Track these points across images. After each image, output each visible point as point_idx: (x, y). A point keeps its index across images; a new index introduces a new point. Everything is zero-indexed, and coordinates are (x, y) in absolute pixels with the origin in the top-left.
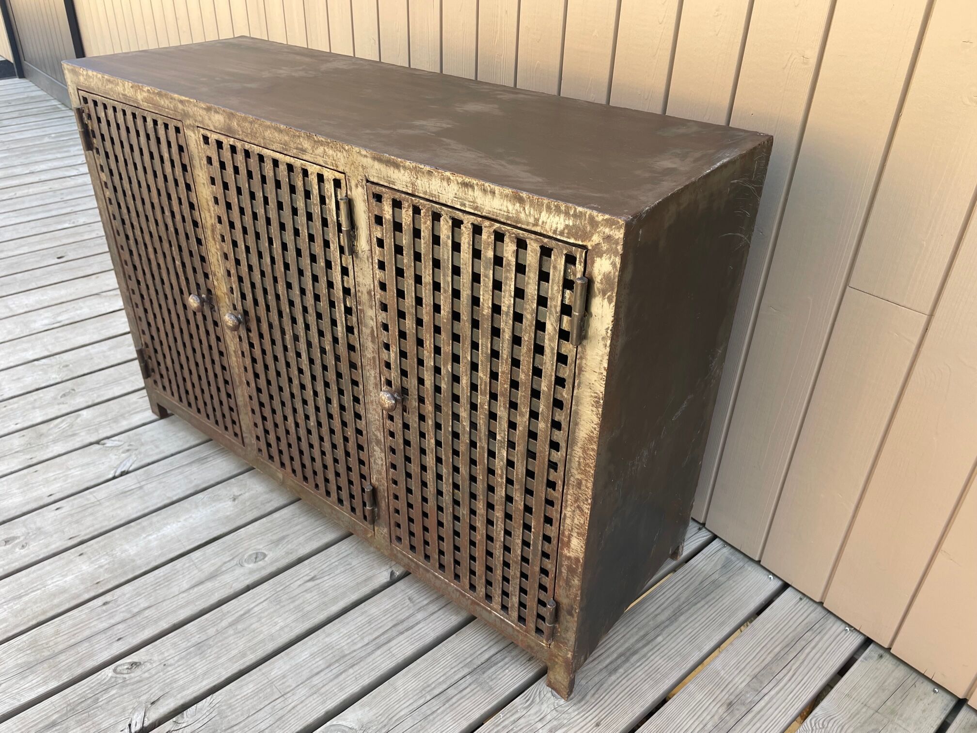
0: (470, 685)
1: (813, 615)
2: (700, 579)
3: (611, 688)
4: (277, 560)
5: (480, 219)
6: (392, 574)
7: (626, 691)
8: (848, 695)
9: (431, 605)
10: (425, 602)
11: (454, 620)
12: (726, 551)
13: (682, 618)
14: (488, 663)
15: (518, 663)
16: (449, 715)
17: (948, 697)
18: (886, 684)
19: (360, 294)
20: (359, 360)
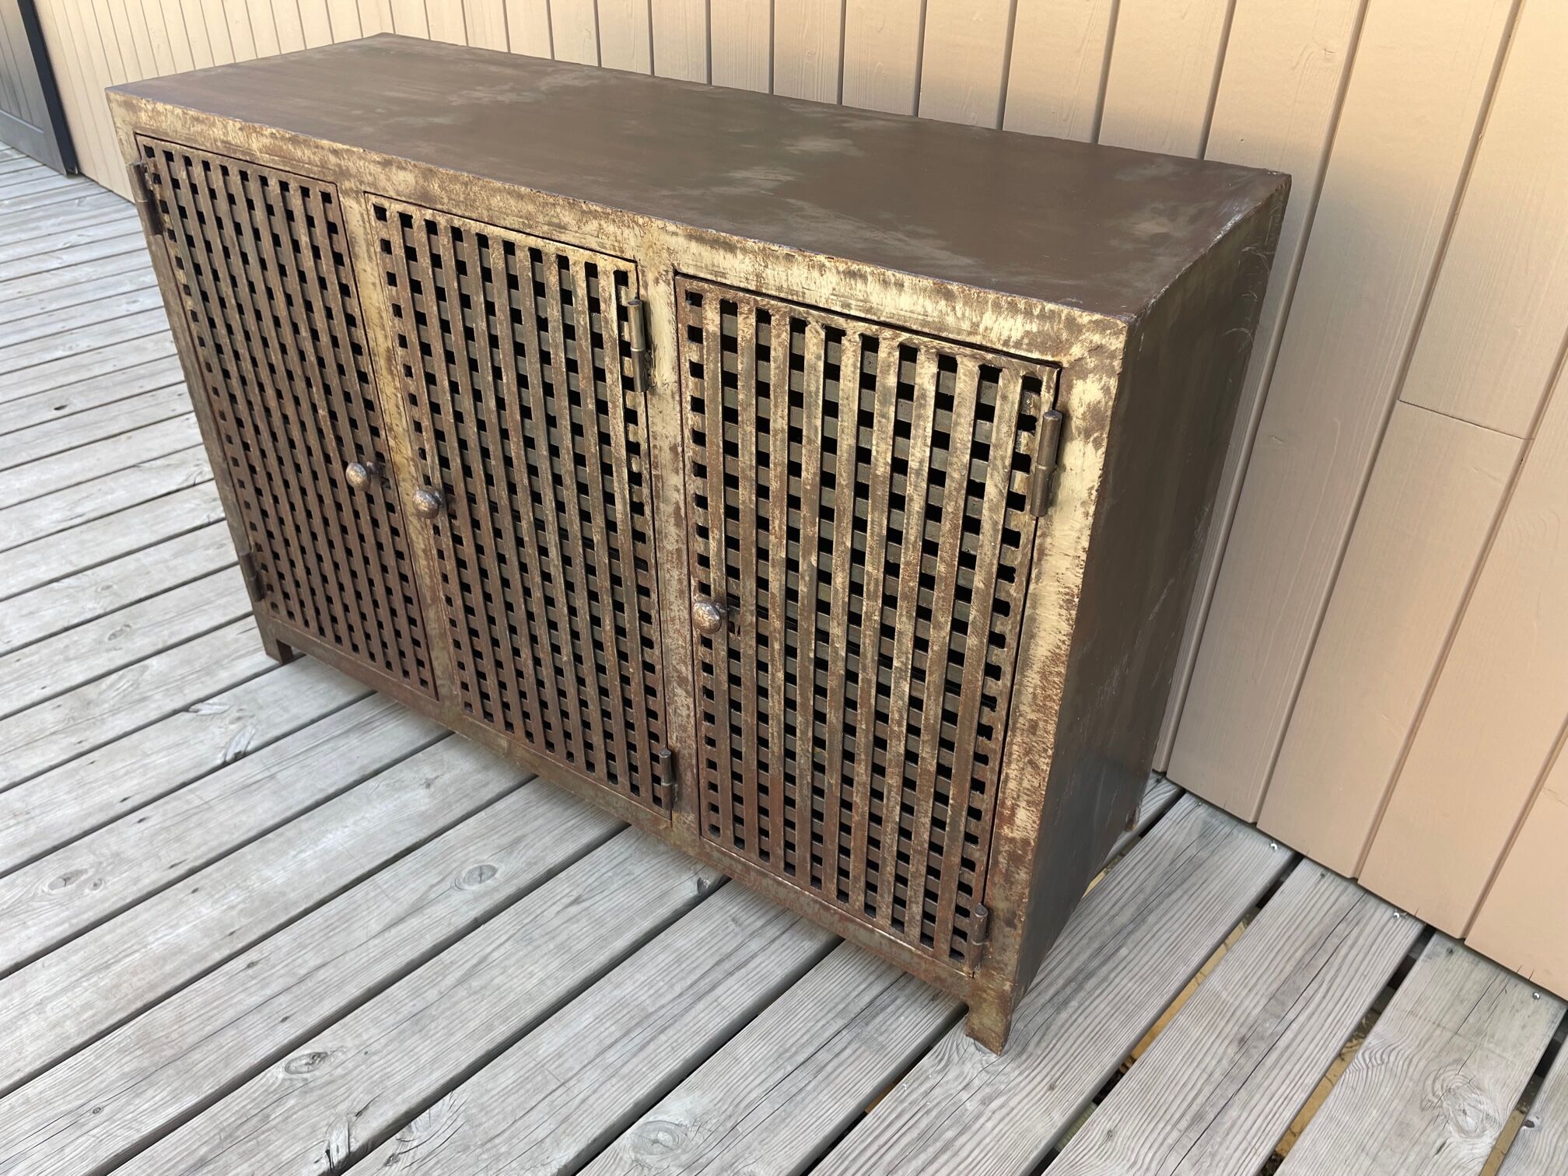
0: (849, 1044)
1: (1343, 899)
2: (1170, 856)
3: (1063, 1031)
4: (514, 876)
5: (875, 328)
6: (700, 883)
7: (1086, 1033)
8: (1411, 1012)
9: (769, 927)
10: (759, 923)
11: (808, 947)
12: (1202, 811)
13: (1152, 919)
14: (871, 1010)
15: (917, 1004)
16: (825, 1092)
17: (1556, 1004)
18: (1464, 991)
19: (657, 452)
20: (652, 555)
